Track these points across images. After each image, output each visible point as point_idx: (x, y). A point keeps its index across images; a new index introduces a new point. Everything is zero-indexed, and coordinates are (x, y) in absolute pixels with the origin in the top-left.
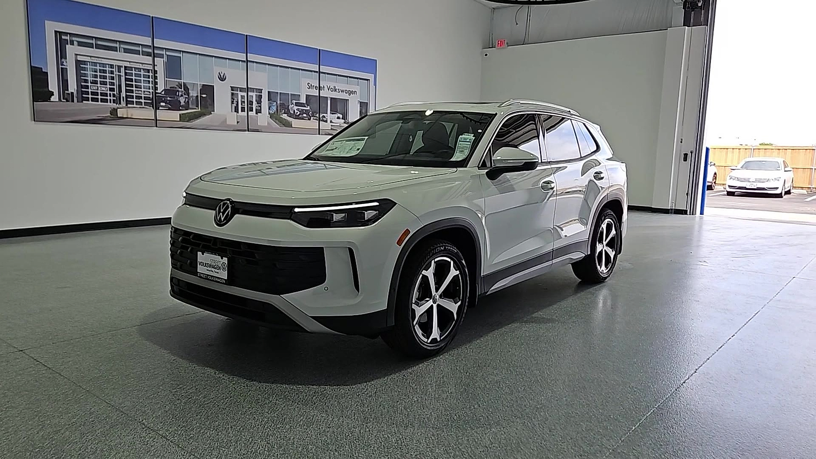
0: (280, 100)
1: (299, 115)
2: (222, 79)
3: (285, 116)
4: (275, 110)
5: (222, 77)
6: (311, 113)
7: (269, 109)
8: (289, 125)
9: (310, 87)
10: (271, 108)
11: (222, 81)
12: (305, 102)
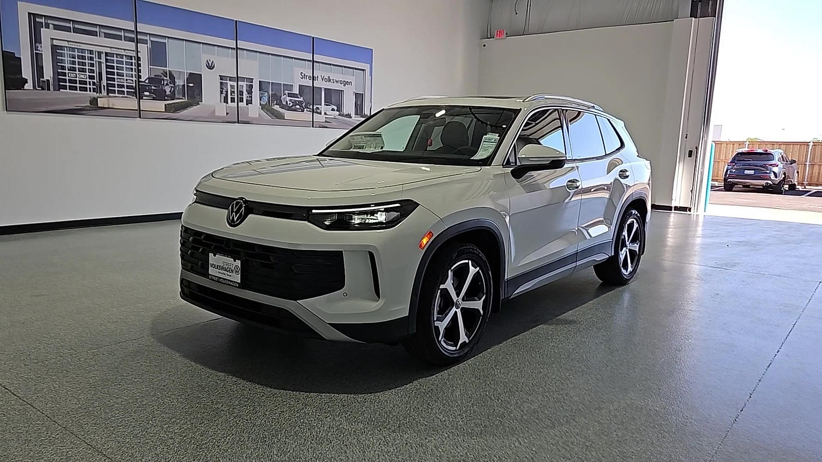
0: (272, 91)
1: (292, 106)
2: (210, 67)
3: (277, 107)
4: (267, 100)
5: (210, 65)
6: (304, 104)
7: (260, 100)
8: (280, 116)
9: (304, 77)
10: (262, 99)
11: (211, 69)
12: (298, 93)
